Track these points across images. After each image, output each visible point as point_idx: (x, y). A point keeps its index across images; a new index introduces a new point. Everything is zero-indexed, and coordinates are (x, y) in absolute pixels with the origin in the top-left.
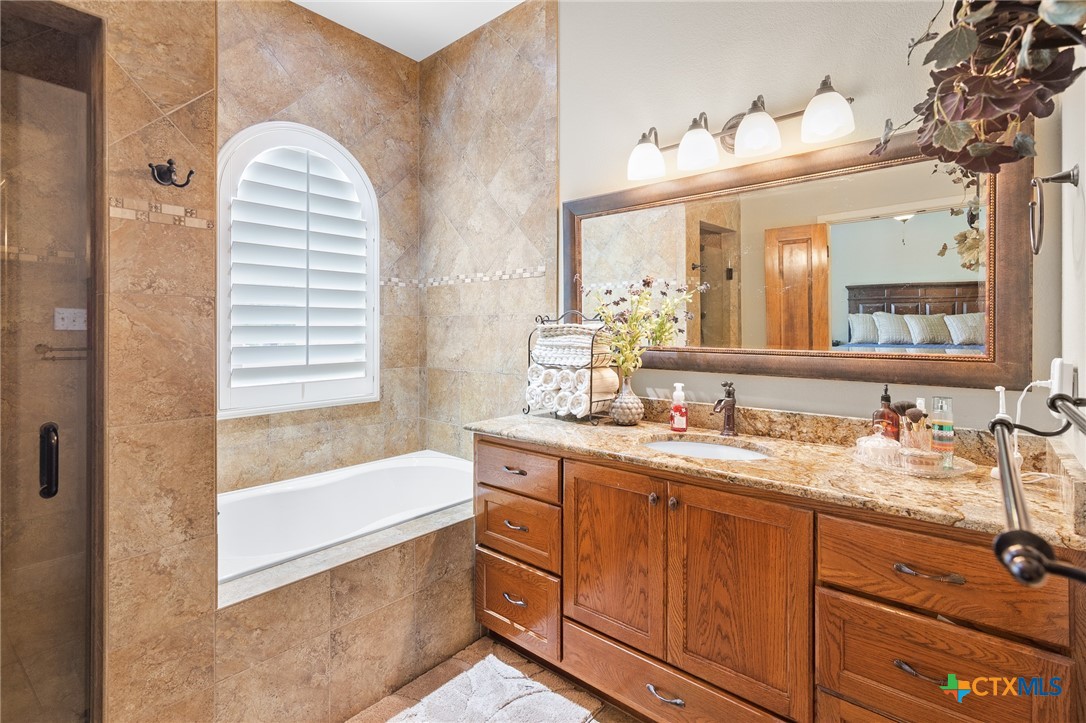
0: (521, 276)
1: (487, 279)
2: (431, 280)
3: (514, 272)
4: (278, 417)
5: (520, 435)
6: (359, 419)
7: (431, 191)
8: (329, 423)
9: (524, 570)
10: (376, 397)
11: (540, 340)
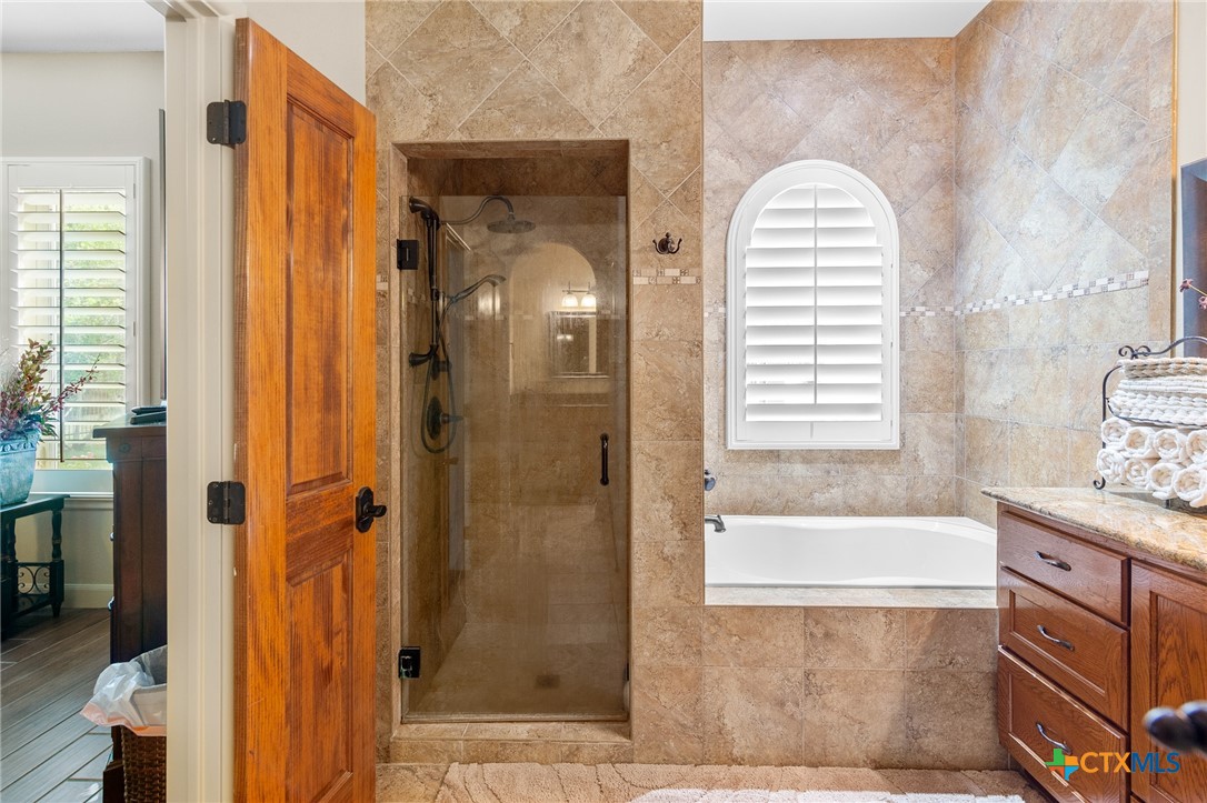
0: (1104, 290)
1: (1049, 297)
2: (970, 306)
3: (1093, 284)
4: (788, 453)
5: (1059, 512)
6: (875, 467)
7: (969, 193)
8: (840, 466)
9: (1067, 702)
10: (895, 444)
11: (1124, 383)
